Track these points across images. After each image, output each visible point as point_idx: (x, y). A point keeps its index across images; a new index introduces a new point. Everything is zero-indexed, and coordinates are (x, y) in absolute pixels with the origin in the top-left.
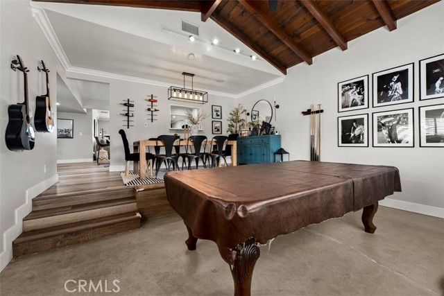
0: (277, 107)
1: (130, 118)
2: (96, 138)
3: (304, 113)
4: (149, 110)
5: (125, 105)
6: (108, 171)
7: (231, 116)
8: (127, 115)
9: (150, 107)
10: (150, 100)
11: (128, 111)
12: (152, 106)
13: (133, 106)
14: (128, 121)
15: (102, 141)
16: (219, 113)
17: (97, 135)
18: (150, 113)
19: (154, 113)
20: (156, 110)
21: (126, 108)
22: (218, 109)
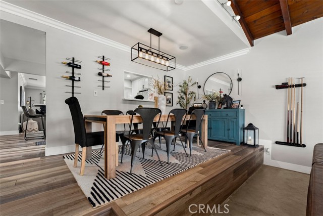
0: (240, 80)
1: (76, 84)
2: (24, 108)
3: (278, 87)
4: (100, 74)
5: (69, 65)
6: (42, 155)
7: (180, 88)
8: (72, 78)
9: (101, 71)
10: (101, 63)
11: (73, 73)
12: (103, 70)
13: (79, 67)
14: (73, 87)
15: (31, 110)
16: (171, 85)
17: (23, 104)
18: (101, 78)
19: (106, 79)
20: (108, 76)
21: (70, 69)
22: (170, 80)
